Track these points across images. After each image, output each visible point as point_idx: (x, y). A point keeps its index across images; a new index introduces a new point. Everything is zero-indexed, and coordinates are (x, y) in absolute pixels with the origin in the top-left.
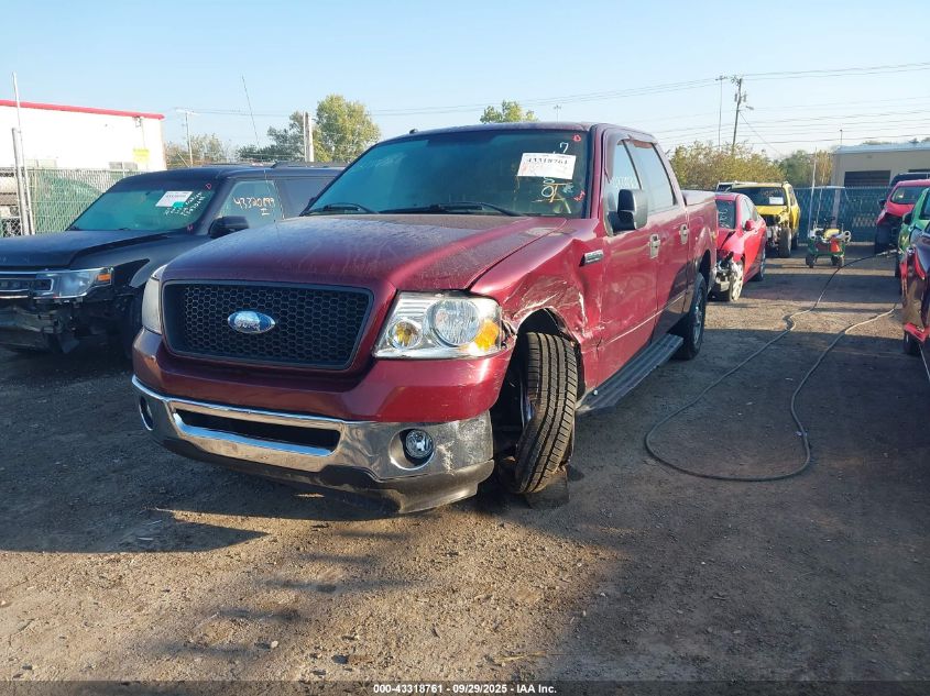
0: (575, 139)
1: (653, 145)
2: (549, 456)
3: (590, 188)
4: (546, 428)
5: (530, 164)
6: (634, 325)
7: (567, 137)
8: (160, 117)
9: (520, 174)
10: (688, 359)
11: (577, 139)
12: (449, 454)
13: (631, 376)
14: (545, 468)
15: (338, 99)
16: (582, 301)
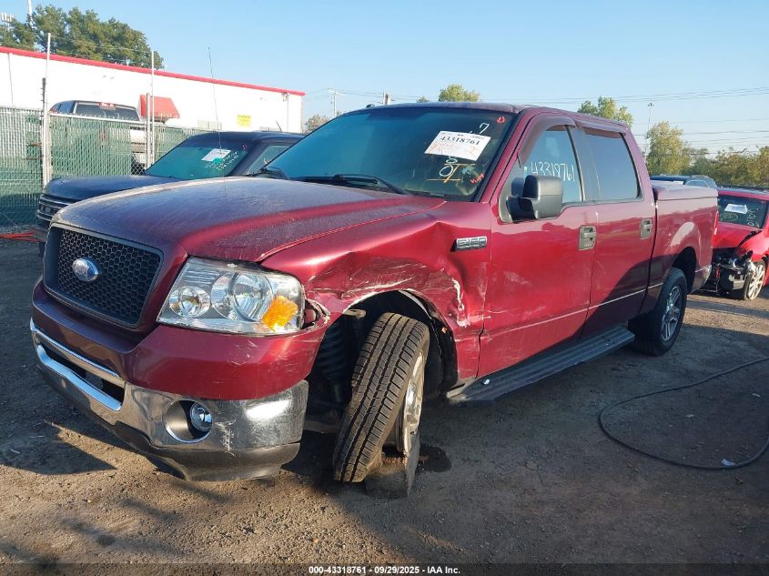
0: (498, 121)
1: (622, 135)
2: (362, 449)
3: (491, 171)
4: (360, 419)
5: (443, 142)
6: (547, 317)
7: (491, 118)
8: (302, 94)
9: (427, 152)
10: (655, 355)
11: (501, 120)
12: (228, 433)
13: (542, 369)
14: (357, 461)
15: (458, 88)
16: (457, 286)
